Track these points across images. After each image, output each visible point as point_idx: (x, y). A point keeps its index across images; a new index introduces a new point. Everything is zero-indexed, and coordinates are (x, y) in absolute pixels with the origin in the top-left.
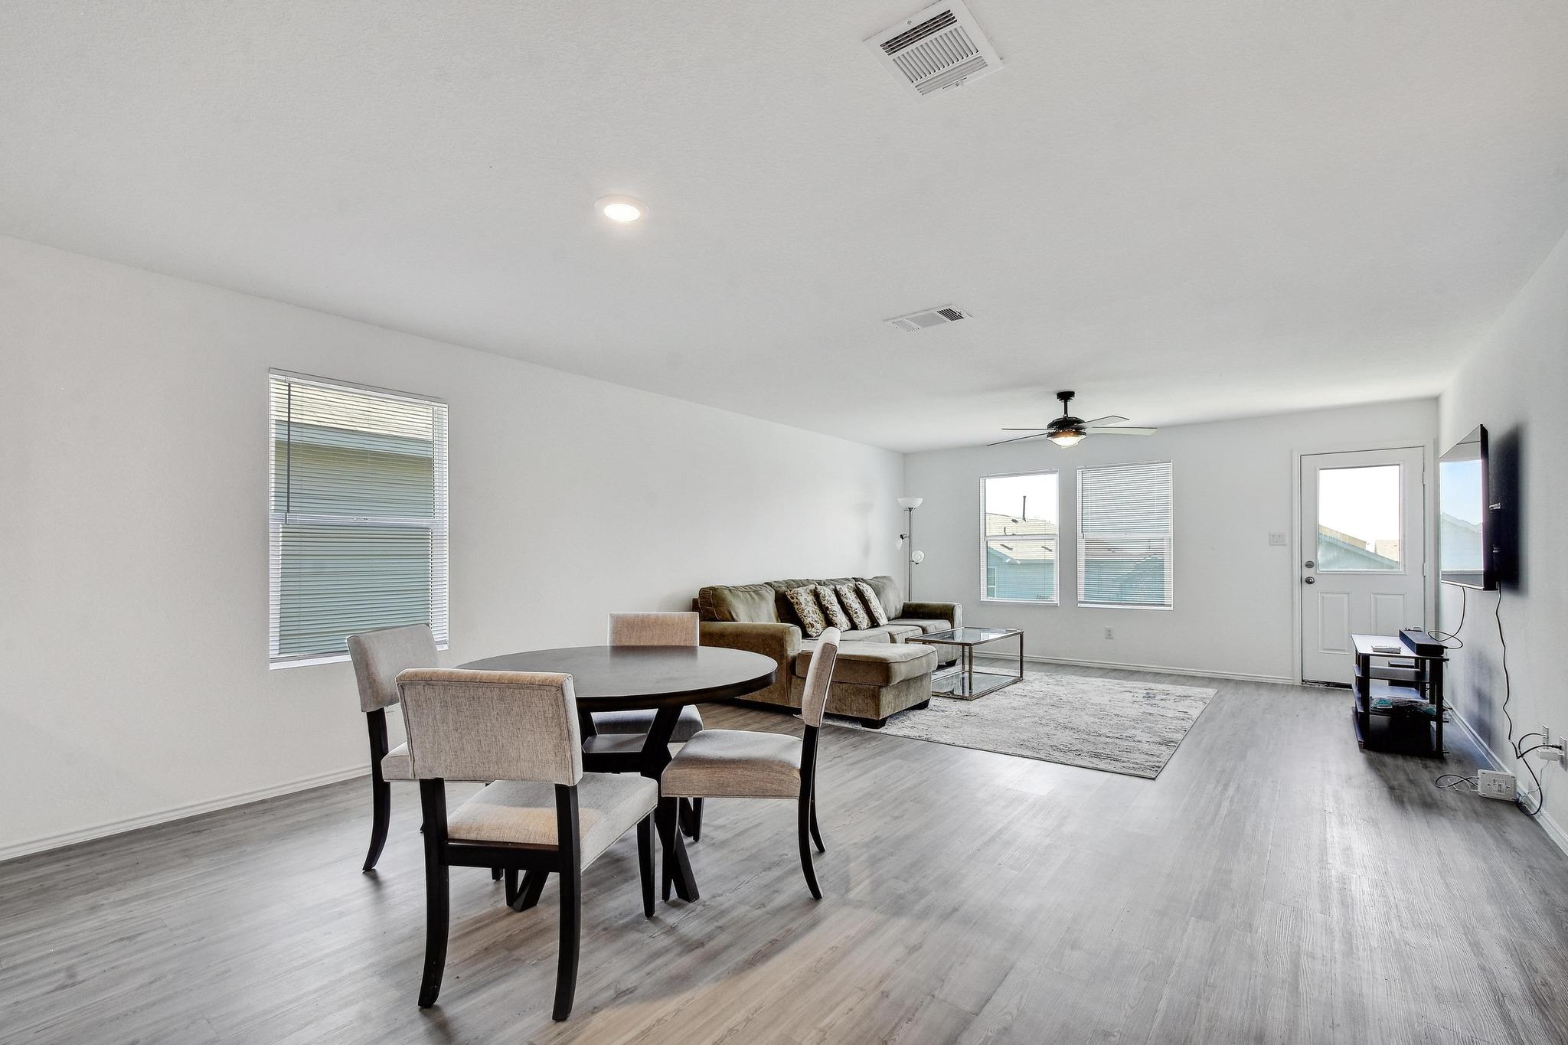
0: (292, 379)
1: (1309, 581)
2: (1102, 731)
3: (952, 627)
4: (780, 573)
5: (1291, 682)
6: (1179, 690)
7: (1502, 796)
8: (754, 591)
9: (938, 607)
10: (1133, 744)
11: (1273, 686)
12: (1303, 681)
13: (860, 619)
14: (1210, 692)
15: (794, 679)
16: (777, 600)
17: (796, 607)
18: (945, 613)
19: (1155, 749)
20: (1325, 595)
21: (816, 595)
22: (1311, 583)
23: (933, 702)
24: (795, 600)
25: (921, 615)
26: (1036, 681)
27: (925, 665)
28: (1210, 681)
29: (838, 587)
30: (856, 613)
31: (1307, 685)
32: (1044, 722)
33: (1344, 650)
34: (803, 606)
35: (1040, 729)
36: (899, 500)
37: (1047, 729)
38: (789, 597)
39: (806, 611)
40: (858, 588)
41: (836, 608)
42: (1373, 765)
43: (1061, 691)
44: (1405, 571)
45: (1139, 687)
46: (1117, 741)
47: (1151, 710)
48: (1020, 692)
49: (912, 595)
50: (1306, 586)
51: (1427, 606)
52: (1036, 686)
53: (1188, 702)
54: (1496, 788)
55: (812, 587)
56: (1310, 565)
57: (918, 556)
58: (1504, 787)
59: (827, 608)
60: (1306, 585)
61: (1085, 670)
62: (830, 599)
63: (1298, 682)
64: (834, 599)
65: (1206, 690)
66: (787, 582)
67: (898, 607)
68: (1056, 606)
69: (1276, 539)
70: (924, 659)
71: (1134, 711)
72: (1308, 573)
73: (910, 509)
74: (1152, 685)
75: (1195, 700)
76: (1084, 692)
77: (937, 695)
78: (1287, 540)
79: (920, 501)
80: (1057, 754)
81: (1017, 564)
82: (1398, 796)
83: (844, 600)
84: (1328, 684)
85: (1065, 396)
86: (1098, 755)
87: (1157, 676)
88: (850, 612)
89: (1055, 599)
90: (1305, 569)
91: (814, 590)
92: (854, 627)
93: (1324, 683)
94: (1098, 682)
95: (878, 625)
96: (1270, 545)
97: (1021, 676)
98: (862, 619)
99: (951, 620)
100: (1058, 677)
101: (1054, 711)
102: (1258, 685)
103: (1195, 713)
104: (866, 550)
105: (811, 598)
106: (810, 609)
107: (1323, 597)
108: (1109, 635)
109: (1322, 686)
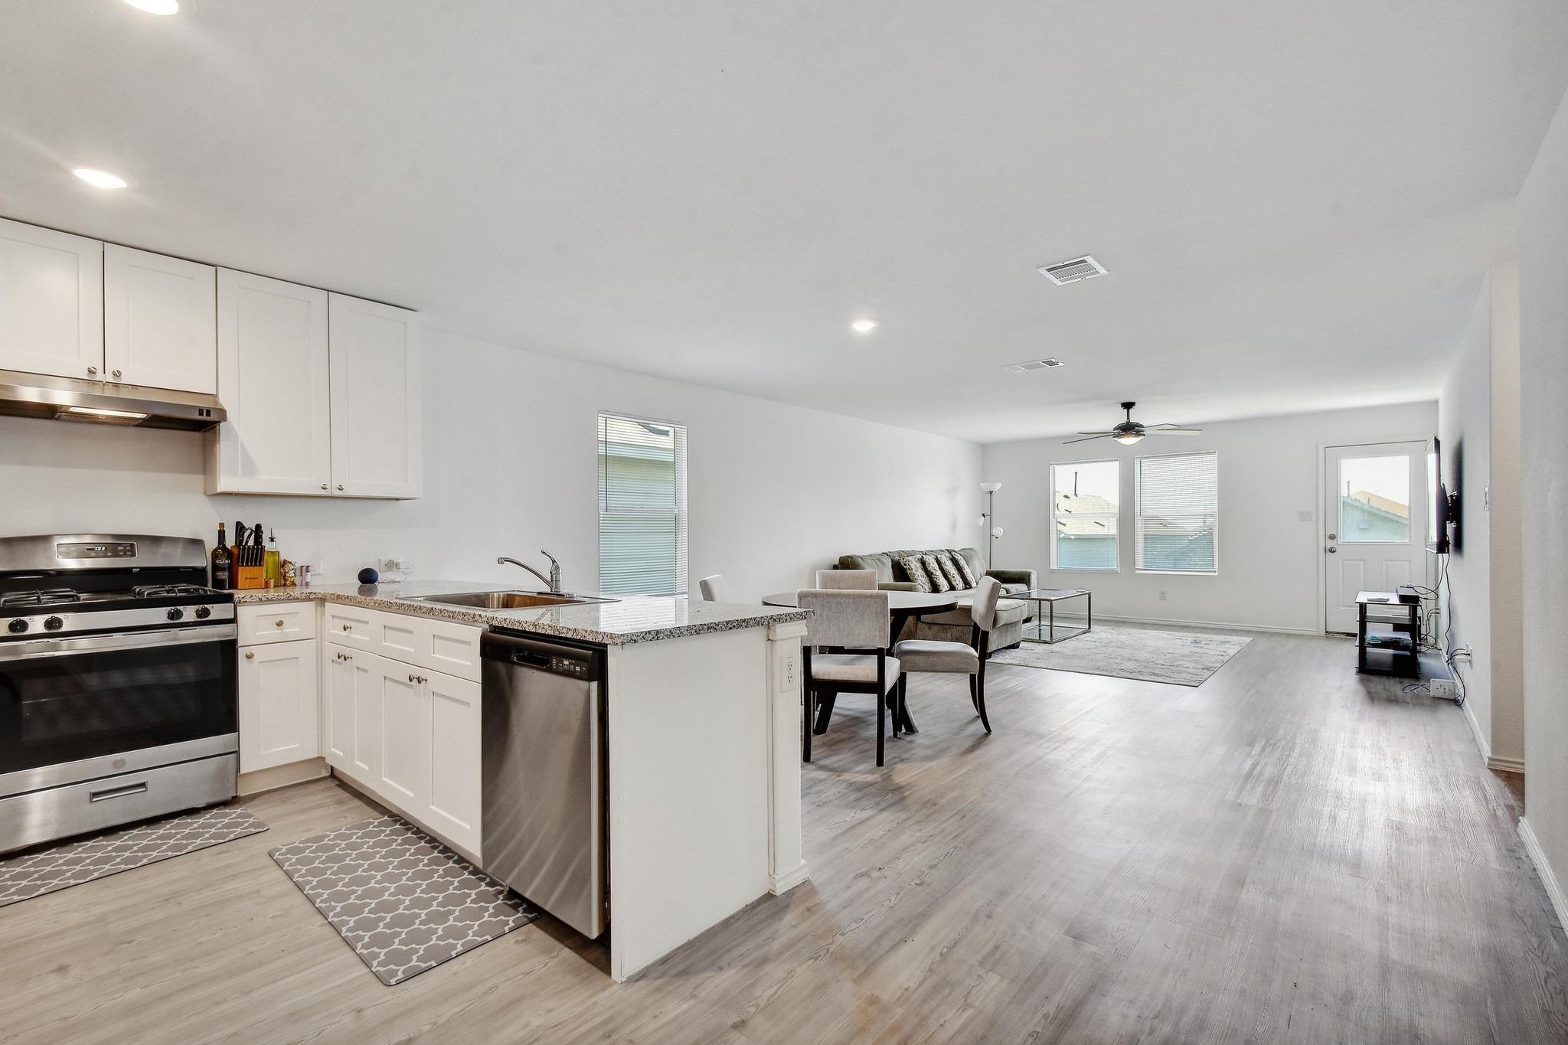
0: (608, 416)
1: (1332, 551)
2: (1159, 662)
3: (1032, 589)
4: (895, 545)
5: (1316, 634)
6: (1222, 638)
7: (1446, 696)
8: (878, 559)
9: (1016, 573)
10: (1182, 669)
11: (1301, 636)
12: (1327, 632)
13: (957, 582)
14: (1247, 639)
15: (920, 624)
16: (893, 567)
17: (908, 571)
18: (1023, 579)
19: (1199, 672)
20: (1345, 562)
21: (923, 563)
22: (1333, 552)
23: (1022, 645)
24: (907, 567)
25: (1002, 580)
26: (1100, 632)
27: (1019, 614)
28: (1249, 632)
29: (939, 556)
30: (954, 577)
31: (1329, 634)
32: (1113, 656)
34: (913, 570)
35: (1111, 661)
36: (982, 485)
37: (1116, 661)
38: (902, 564)
39: (916, 576)
40: (954, 558)
41: (938, 573)
42: (1362, 681)
43: (1123, 638)
44: (1410, 542)
45: (1189, 637)
46: (1171, 667)
47: (1197, 650)
48: (1088, 639)
49: (993, 563)
50: (1329, 554)
51: (1429, 569)
52: (1103, 635)
53: (1228, 645)
54: (1442, 690)
55: (919, 556)
56: (1332, 537)
57: (998, 531)
58: (1447, 689)
59: (932, 573)
61: (1143, 625)
62: (933, 566)
63: (1323, 633)
64: (936, 565)
65: (1244, 638)
66: (898, 552)
68: (1114, 573)
69: (1304, 516)
70: (1018, 609)
71: (1186, 651)
72: (1331, 544)
73: (991, 492)
74: (1199, 635)
75: (1234, 644)
76: (1142, 639)
77: (1025, 640)
78: (1314, 519)
79: (999, 485)
80: (1125, 673)
81: (1070, 539)
82: (1372, 697)
83: (944, 567)
84: (1348, 634)
85: (1128, 406)
86: (1155, 674)
87: (1204, 629)
88: (949, 576)
89: (1115, 566)
90: (1328, 540)
91: (921, 559)
92: (952, 588)
93: (1343, 633)
94: (1153, 633)
95: (971, 587)
96: (1299, 521)
97: (1089, 628)
98: (958, 582)
99: (1028, 584)
100: (1120, 630)
101: (1118, 650)
102: (1289, 635)
103: (1232, 652)
104: (954, 527)
105: (919, 565)
106: (919, 573)
107: (1343, 564)
108: (1163, 596)
109: (1342, 636)
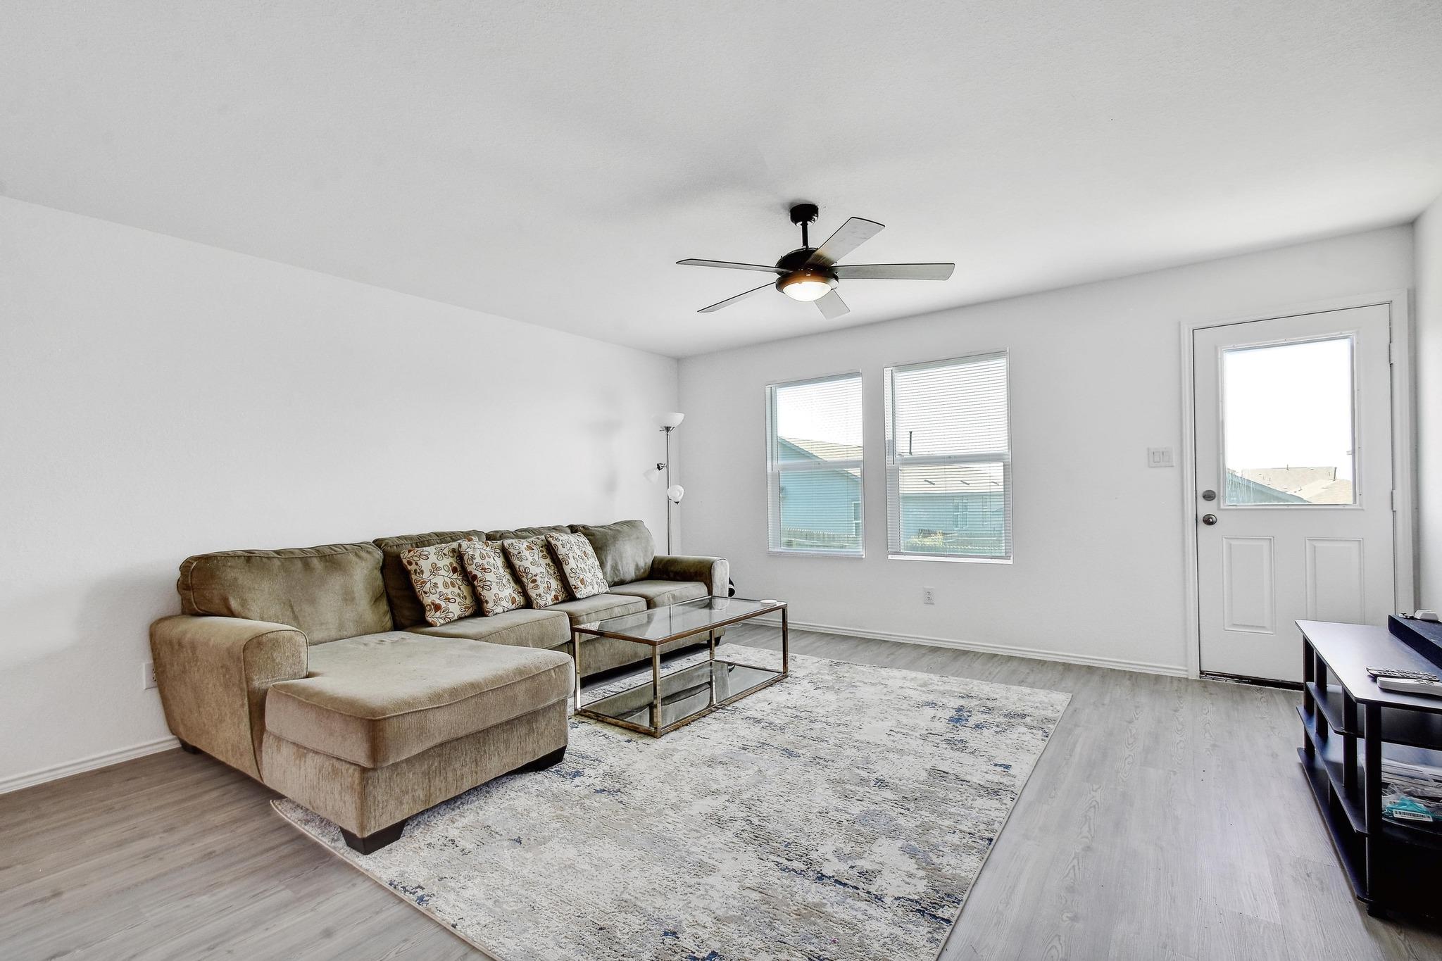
1: (1209, 521)
3: (710, 592)
5: (1182, 675)
9: (692, 564)
11: (1156, 682)
12: (1202, 673)
13: (541, 591)
14: (1060, 702)
16: (384, 567)
17: (414, 577)
18: (700, 573)
20: (1234, 542)
21: (459, 556)
22: (1212, 523)
24: (415, 567)
25: (672, 575)
29: (510, 544)
30: (534, 581)
31: (1207, 679)
33: (1263, 627)
34: (426, 575)
38: (405, 561)
39: (430, 585)
40: (549, 542)
41: (497, 576)
45: (953, 691)
50: (1204, 528)
55: (452, 544)
56: (1209, 496)
59: (475, 577)
60: (1202, 526)
61: (895, 649)
63: (1194, 674)
64: (495, 562)
67: (642, 564)
68: (860, 559)
69: (1158, 458)
72: (1206, 508)
73: (668, 429)
78: (1175, 460)
83: (517, 563)
84: (1241, 679)
85: (803, 213)
87: (990, 662)
88: (525, 580)
89: (860, 549)
90: (1202, 502)
91: (455, 549)
93: (1233, 677)
96: (1149, 467)
97: (786, 671)
98: (546, 590)
99: (708, 582)
105: (447, 562)
106: (441, 580)
107: (1230, 546)
108: (929, 599)
109: (1231, 682)
